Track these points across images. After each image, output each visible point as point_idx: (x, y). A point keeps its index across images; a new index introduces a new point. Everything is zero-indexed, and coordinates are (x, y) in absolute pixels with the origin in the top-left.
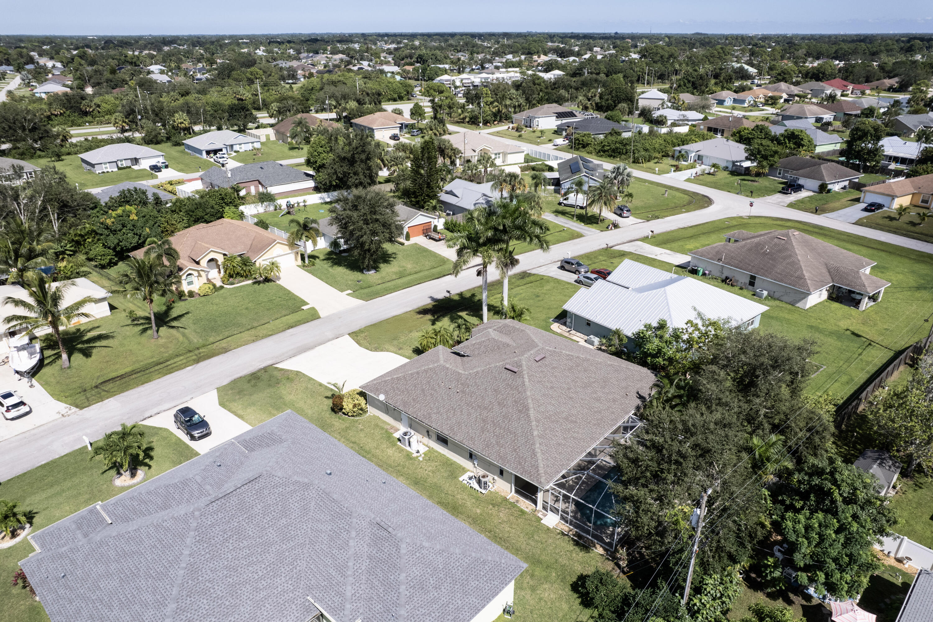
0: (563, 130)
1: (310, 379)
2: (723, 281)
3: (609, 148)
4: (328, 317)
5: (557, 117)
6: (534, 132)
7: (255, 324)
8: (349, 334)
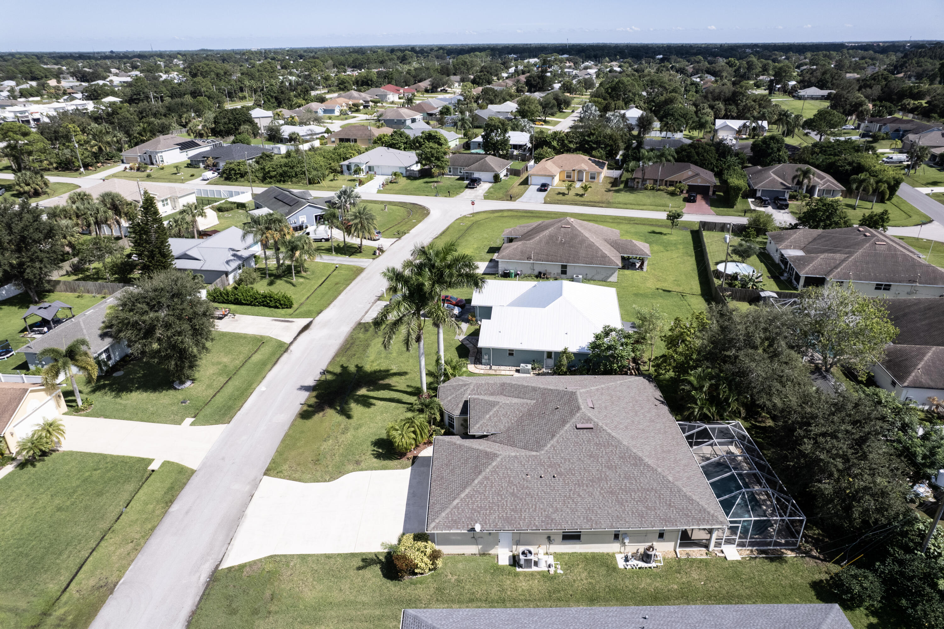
0: (199, 162)
1: (303, 558)
2: (537, 277)
3: (275, 173)
4: (204, 465)
5: (181, 149)
6: (162, 169)
7: (104, 525)
8: (265, 474)
